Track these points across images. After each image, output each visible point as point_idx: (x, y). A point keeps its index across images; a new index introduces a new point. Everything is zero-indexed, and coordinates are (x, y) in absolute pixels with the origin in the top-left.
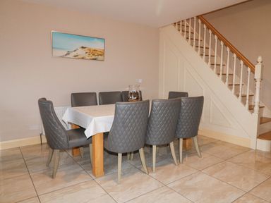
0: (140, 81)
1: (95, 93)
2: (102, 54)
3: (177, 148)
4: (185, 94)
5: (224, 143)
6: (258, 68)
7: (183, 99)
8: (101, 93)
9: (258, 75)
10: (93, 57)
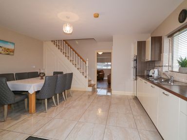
0: (34, 67)
1: (13, 74)
2: (13, 51)
3: (56, 98)
4: (61, 73)
5: (77, 91)
6: (87, 62)
7: (59, 75)
8: (16, 74)
9: (87, 65)
10: (7, 53)
